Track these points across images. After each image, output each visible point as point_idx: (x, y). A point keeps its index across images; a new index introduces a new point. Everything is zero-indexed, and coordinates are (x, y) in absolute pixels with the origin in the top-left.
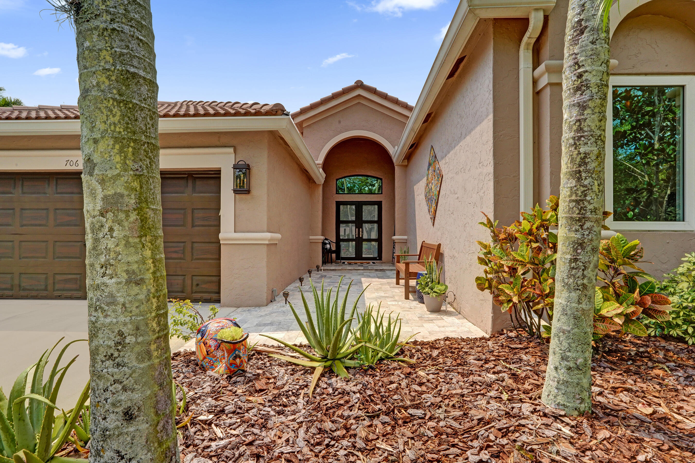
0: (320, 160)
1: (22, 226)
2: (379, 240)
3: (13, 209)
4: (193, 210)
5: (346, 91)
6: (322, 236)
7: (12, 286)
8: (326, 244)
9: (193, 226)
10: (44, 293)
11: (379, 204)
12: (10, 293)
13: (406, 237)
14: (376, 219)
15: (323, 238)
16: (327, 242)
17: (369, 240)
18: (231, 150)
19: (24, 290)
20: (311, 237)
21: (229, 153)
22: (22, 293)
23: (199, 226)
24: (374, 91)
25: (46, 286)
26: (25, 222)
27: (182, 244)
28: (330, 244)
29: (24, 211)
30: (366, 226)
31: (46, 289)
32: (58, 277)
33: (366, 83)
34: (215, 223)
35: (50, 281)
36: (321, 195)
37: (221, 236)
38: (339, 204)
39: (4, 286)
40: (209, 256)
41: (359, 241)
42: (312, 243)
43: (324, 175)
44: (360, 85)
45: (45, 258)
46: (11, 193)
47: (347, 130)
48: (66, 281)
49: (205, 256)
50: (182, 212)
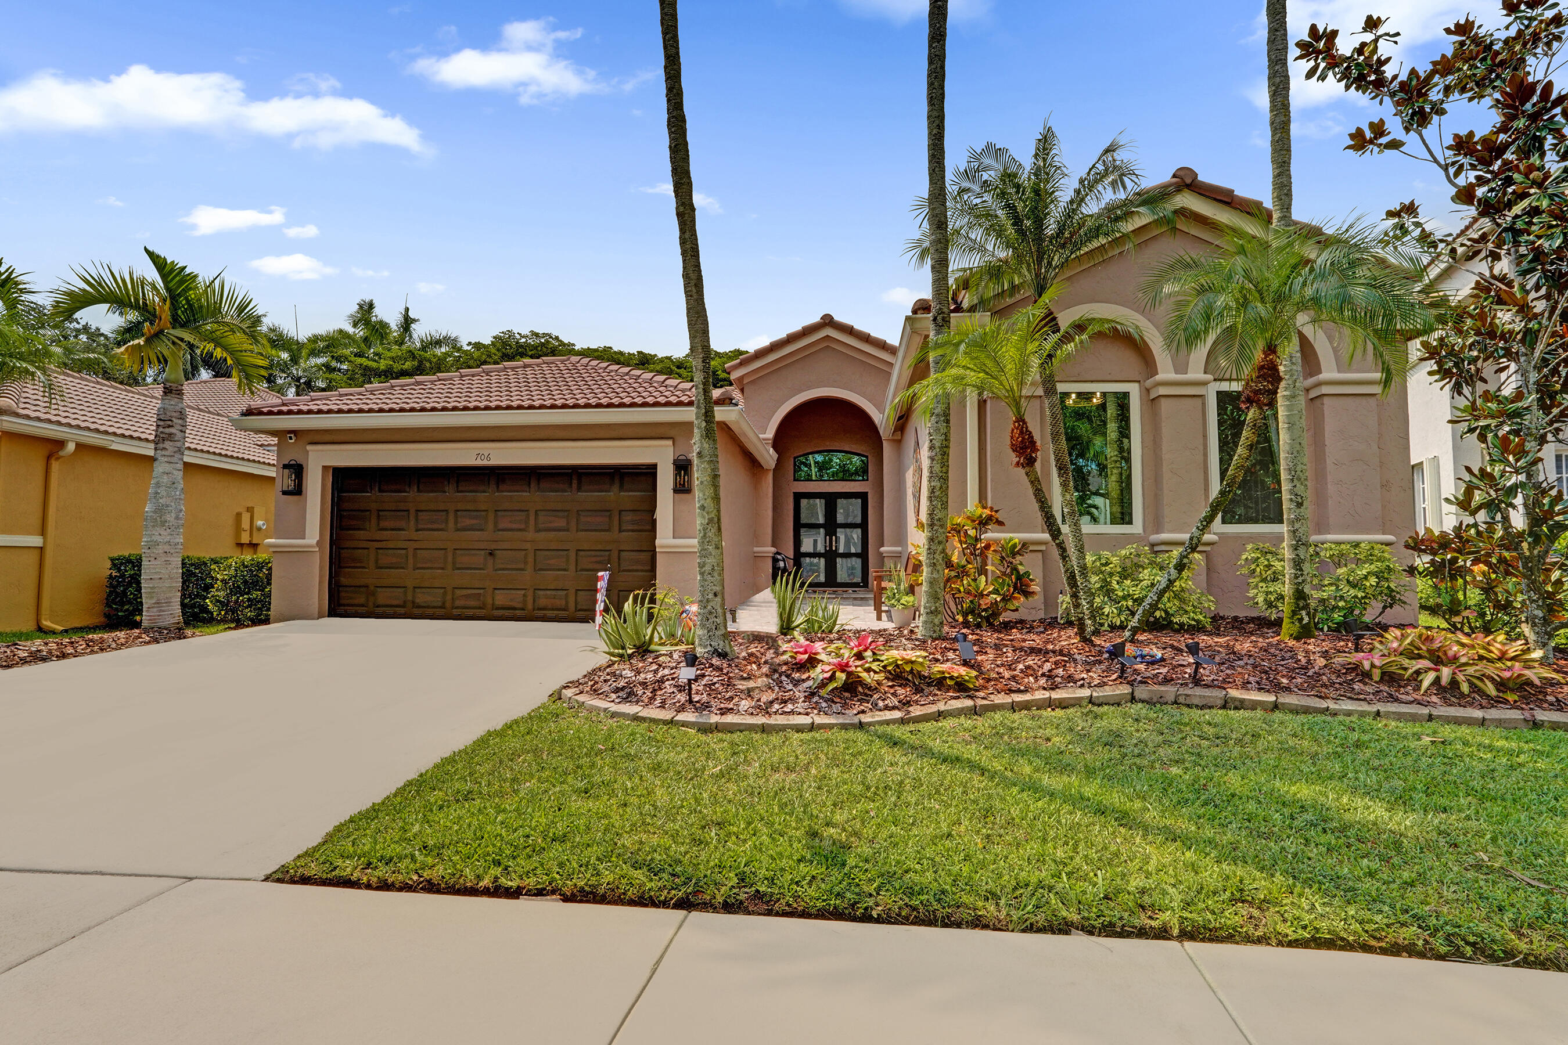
0: (770, 434)
1: (417, 530)
2: (863, 555)
3: (408, 511)
4: (620, 511)
5: (807, 331)
6: (773, 546)
7: (405, 602)
8: (778, 560)
9: (620, 531)
10: (442, 612)
11: (863, 496)
12: (402, 611)
13: (899, 549)
14: (858, 520)
15: (773, 550)
16: (779, 557)
17: (847, 555)
18: (670, 442)
19: (419, 607)
20: (756, 549)
21: (667, 446)
22: (416, 611)
23: (628, 531)
24: (849, 330)
25: (444, 603)
26: (420, 526)
27: (607, 553)
28: (784, 560)
29: (420, 514)
30: (841, 534)
31: (443, 607)
32: (458, 592)
33: (838, 318)
34: (648, 527)
35: (449, 597)
36: (771, 485)
37: (657, 542)
38: (798, 497)
39: (395, 602)
40: (640, 567)
41: (831, 556)
42: (758, 557)
43: (776, 456)
44: (828, 321)
45: (443, 569)
46: (405, 492)
47: (809, 388)
48: (467, 596)
49: (635, 568)
50: (608, 514)
